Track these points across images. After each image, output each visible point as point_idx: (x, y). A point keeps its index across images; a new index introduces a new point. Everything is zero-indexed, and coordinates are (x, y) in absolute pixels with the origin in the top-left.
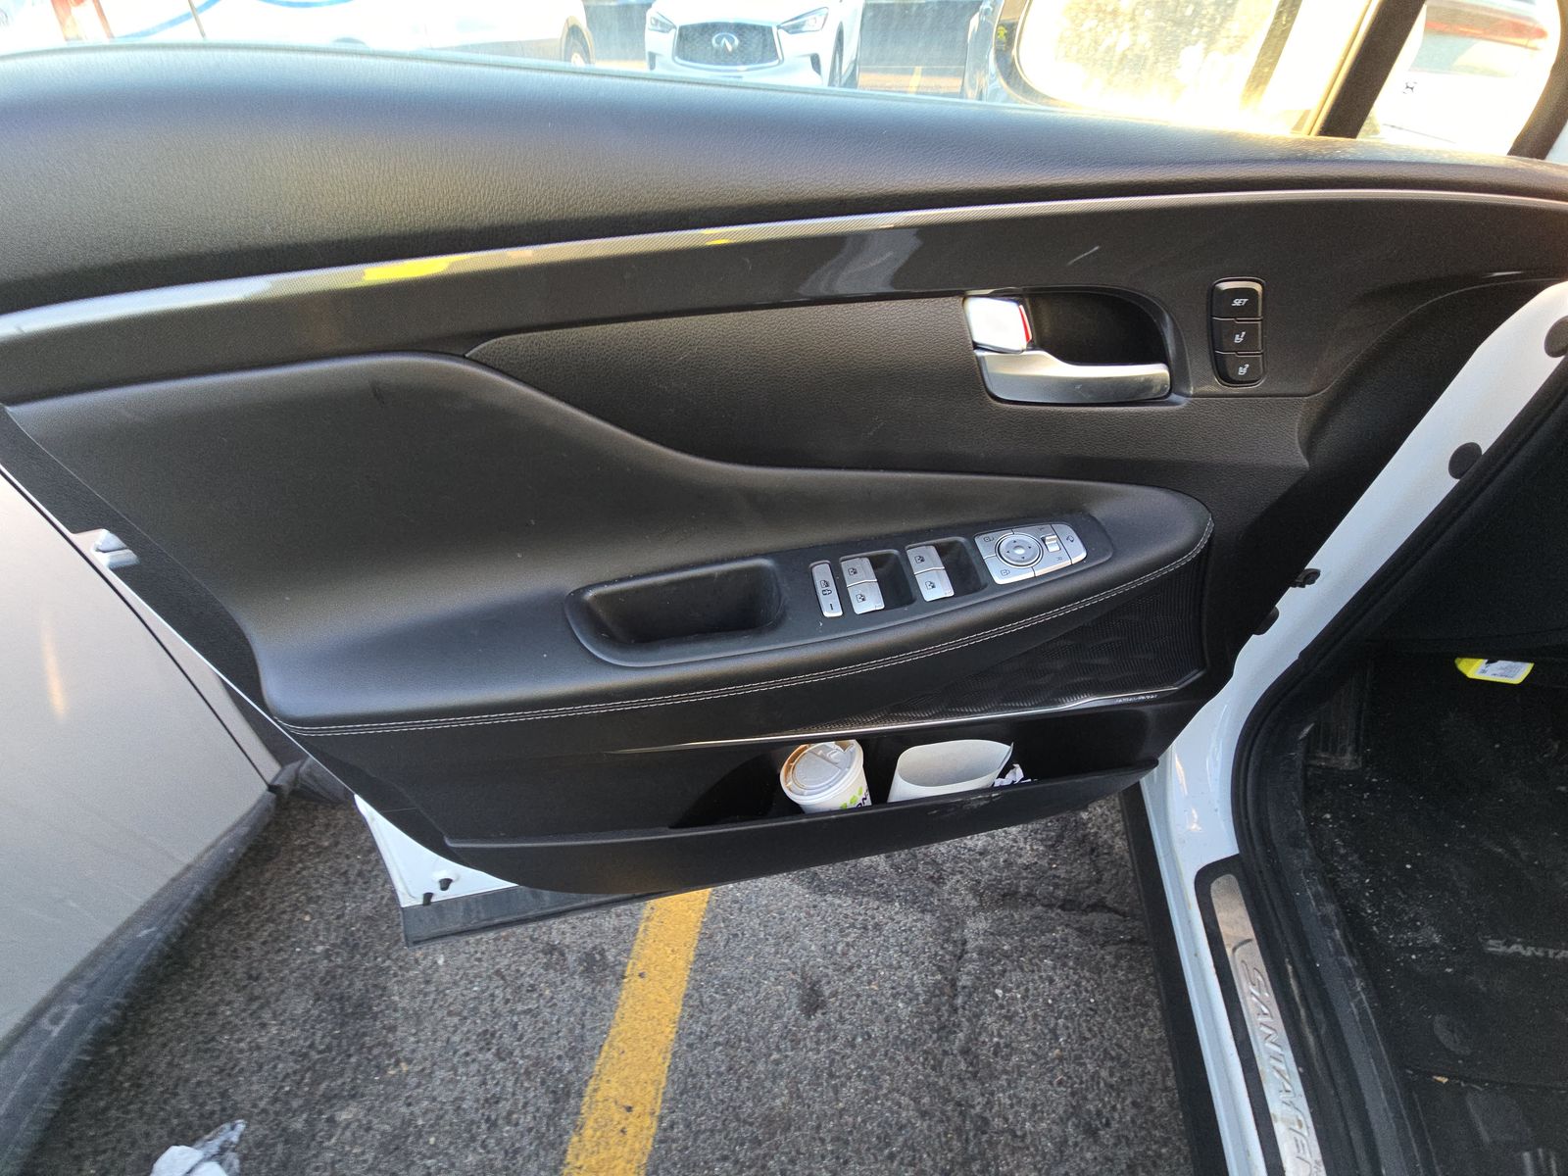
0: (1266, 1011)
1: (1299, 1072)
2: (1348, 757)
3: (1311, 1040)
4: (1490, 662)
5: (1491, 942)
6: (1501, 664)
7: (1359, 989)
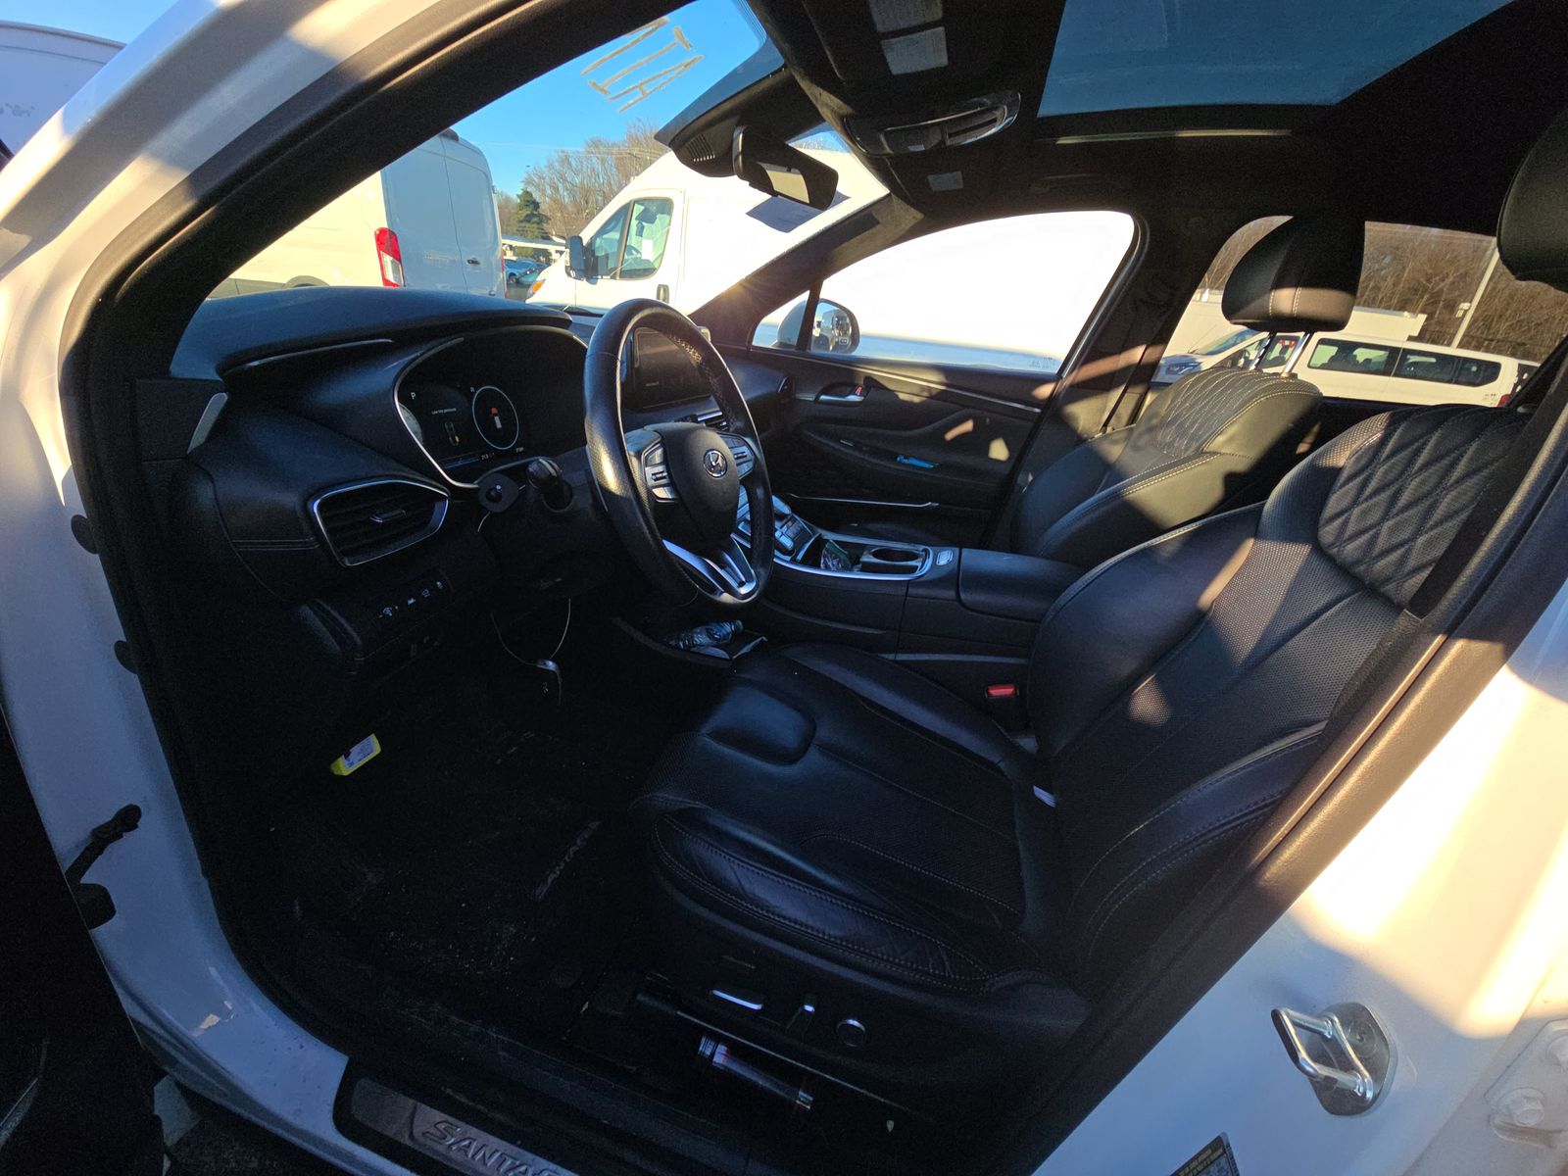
0: (466, 1143)
1: (519, 1146)
2: (370, 877)
3: (500, 1117)
4: (346, 757)
5: (538, 891)
6: (355, 750)
7: (495, 1036)
